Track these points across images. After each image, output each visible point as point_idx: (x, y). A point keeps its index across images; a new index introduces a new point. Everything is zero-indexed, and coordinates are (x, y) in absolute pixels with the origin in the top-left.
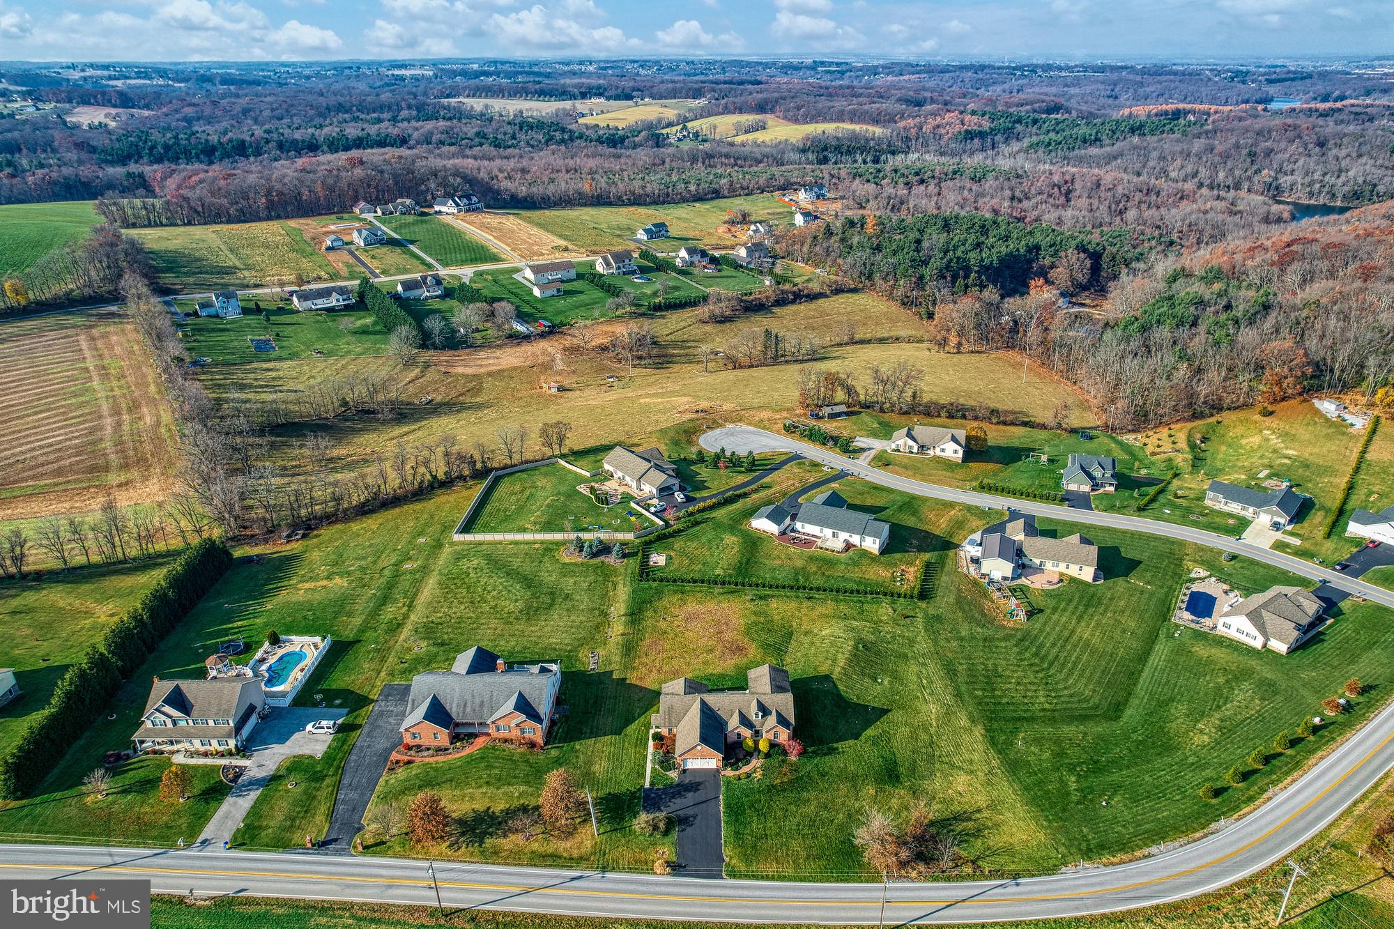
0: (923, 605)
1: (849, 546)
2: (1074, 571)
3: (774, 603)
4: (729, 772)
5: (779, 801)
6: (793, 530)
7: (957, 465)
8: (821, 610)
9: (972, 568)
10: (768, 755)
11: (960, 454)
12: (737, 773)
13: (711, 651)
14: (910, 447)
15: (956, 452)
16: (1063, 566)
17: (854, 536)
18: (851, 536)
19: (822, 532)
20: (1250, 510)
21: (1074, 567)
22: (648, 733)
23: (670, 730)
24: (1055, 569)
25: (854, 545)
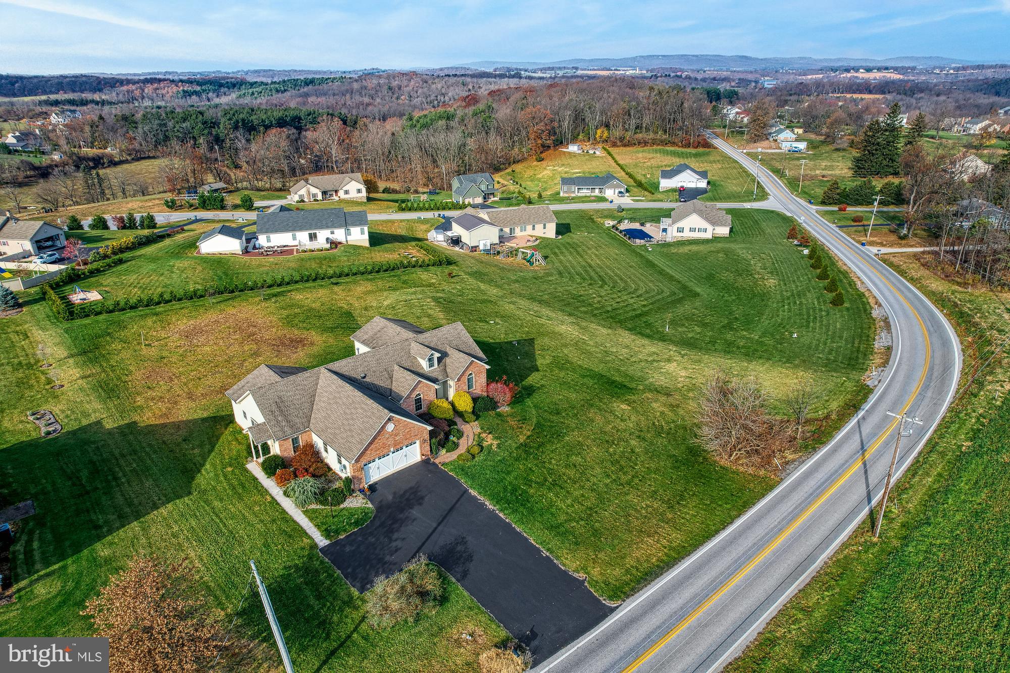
0: (455, 267)
1: (334, 244)
2: (539, 231)
4: (445, 457)
7: (365, 203)
8: (360, 289)
9: (457, 249)
10: (476, 414)
11: (364, 194)
12: (462, 449)
14: (315, 195)
15: (359, 191)
16: (529, 227)
17: (337, 231)
18: (332, 233)
19: (294, 238)
20: (597, 191)
21: (539, 227)
22: (247, 471)
23: (295, 441)
24: (524, 233)
25: (340, 243)
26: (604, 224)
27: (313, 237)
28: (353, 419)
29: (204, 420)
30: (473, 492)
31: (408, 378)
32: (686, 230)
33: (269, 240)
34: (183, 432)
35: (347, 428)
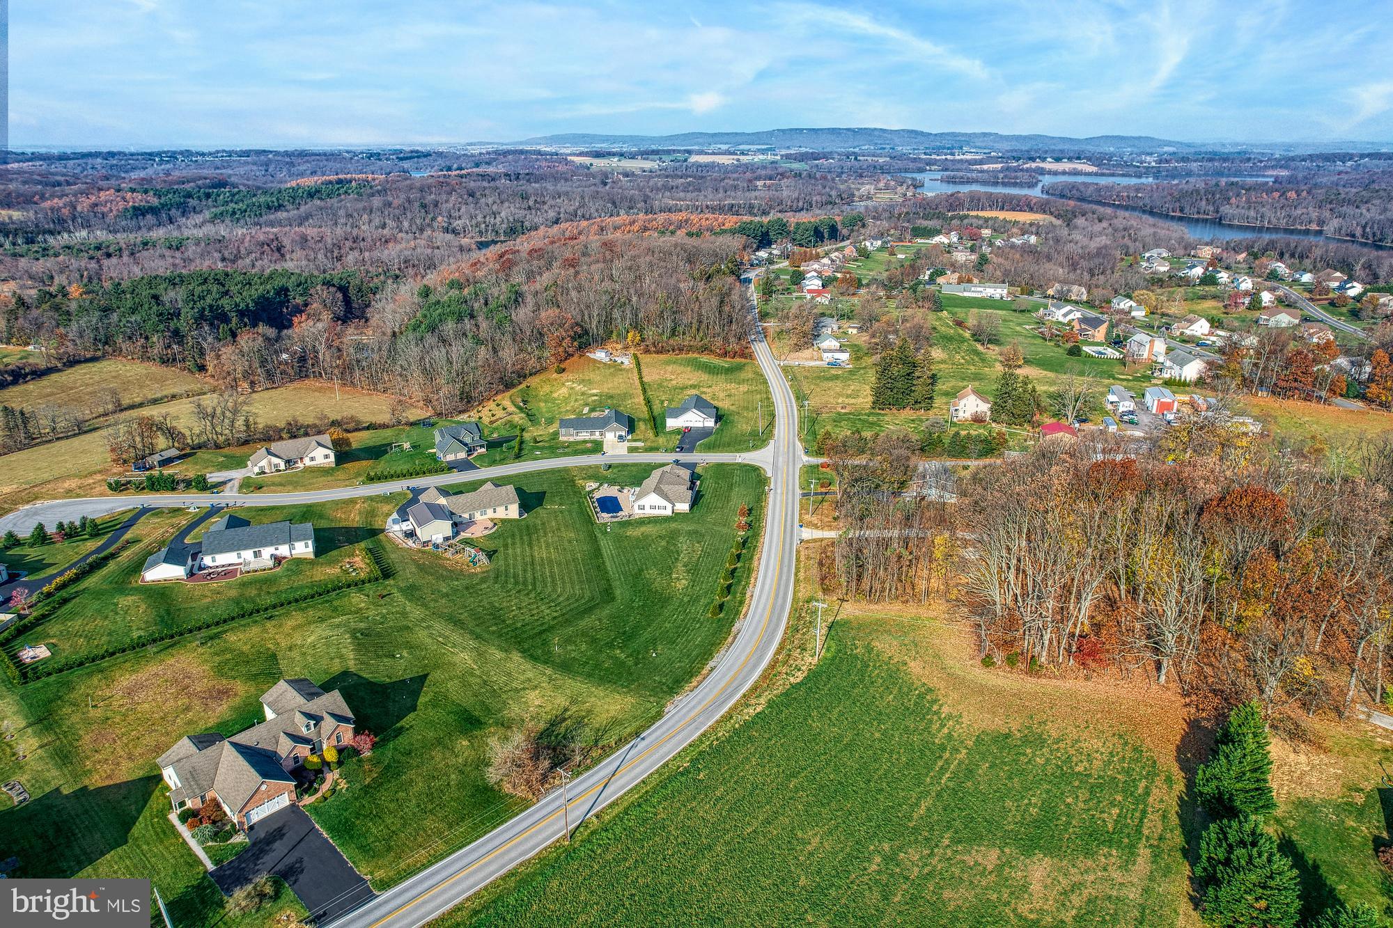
0: (391, 582)
1: (278, 560)
2: (501, 513)
3: (232, 637)
4: (308, 800)
5: (383, 797)
6: (200, 568)
7: (332, 469)
8: (291, 623)
9: (410, 543)
10: (340, 763)
11: (332, 458)
12: (319, 794)
13: (188, 709)
14: (276, 466)
15: (327, 457)
16: (490, 510)
17: (281, 547)
18: (277, 549)
19: (239, 556)
21: (500, 509)
22: (168, 820)
23: (203, 797)
25: (284, 558)
26: (584, 488)
27: (257, 555)
28: (240, 782)
29: (141, 779)
30: (317, 826)
31: (289, 742)
32: (647, 508)
33: (214, 561)
34: (123, 791)
35: (236, 789)
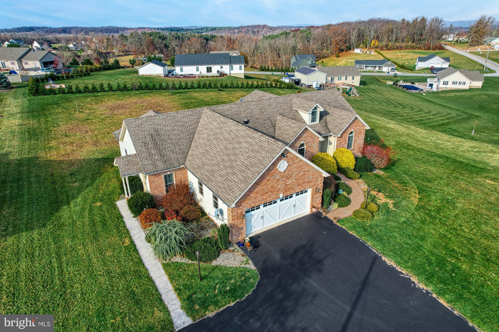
1: (222, 74)
2: (349, 81)
3: (195, 94)
4: (338, 212)
6: (173, 75)
8: (236, 94)
10: (357, 172)
16: (343, 78)
17: (224, 66)
18: (222, 68)
19: (198, 70)
20: (377, 68)
21: (350, 78)
23: (168, 178)
24: (340, 82)
25: (226, 74)
26: (386, 83)
27: (209, 70)
28: (236, 154)
30: (390, 262)
31: (293, 125)
32: (450, 83)
33: (182, 70)
34: (74, 169)
35: (228, 164)
